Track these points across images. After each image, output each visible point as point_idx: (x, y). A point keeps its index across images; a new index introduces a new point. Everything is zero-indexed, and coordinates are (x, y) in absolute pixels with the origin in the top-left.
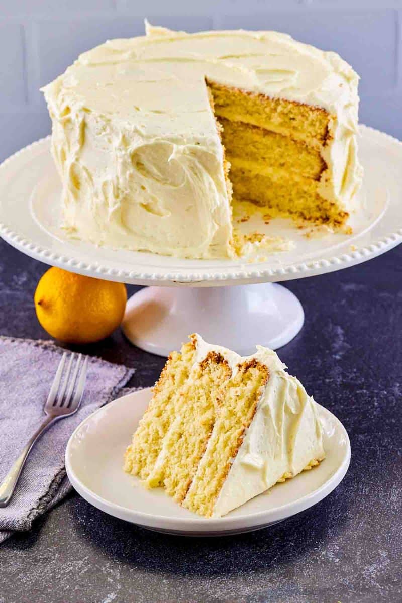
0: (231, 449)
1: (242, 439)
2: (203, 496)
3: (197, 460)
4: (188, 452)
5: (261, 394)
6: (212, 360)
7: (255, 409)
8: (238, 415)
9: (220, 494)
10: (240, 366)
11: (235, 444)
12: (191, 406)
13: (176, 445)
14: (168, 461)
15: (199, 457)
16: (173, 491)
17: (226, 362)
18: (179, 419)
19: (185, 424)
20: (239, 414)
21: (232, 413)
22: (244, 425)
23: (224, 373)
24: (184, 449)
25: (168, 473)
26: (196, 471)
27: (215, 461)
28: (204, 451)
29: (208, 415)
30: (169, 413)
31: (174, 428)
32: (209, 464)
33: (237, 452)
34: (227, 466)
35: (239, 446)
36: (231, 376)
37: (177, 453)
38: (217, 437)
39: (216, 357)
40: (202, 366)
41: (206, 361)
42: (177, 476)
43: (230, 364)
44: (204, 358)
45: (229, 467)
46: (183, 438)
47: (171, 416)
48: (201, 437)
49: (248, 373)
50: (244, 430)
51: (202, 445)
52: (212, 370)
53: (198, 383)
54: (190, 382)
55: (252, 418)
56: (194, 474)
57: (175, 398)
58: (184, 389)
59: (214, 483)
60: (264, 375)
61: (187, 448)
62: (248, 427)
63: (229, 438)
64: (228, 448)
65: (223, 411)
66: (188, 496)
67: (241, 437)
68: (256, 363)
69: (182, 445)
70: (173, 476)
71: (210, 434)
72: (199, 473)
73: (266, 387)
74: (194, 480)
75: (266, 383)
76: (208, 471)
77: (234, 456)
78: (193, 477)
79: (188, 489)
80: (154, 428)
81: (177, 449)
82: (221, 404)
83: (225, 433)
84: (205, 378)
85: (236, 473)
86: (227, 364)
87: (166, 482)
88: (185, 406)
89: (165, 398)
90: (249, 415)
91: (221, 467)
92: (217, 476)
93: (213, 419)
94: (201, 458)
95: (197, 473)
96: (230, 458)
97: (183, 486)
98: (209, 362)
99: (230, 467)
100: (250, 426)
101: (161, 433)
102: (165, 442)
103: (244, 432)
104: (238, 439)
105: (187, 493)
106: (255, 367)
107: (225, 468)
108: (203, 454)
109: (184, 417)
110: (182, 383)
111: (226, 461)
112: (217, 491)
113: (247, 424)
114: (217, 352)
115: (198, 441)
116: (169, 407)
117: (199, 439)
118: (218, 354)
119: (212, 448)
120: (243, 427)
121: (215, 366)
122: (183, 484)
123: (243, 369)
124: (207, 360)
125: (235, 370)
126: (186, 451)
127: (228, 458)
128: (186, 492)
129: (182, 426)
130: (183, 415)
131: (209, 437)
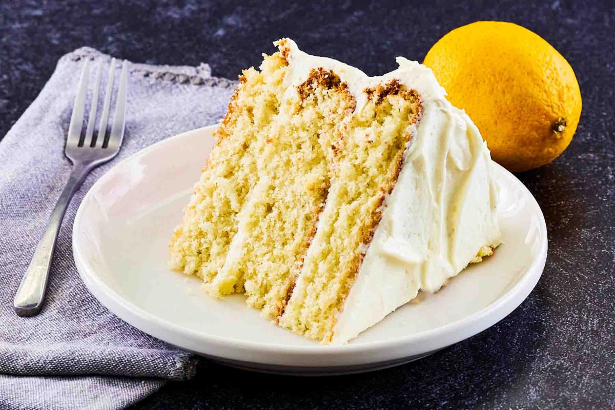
0: (362, 230)
1: (380, 212)
2: (316, 307)
3: (302, 249)
4: (284, 235)
5: (409, 139)
6: (320, 81)
7: (401, 163)
8: (370, 174)
9: (346, 305)
10: (369, 92)
11: (368, 221)
12: (285, 159)
13: (263, 224)
14: (249, 251)
15: (305, 243)
16: (261, 302)
17: (345, 86)
18: (265, 180)
19: (277, 189)
20: (373, 171)
21: (361, 170)
22: (382, 190)
23: (343, 104)
24: (277, 232)
25: (250, 271)
26: (302, 266)
27: (334, 249)
28: (313, 234)
29: (316, 174)
30: (247, 171)
31: (257, 196)
32: (325, 255)
33: (372, 234)
34: (355, 258)
35: (375, 224)
36: (354, 108)
37: (265, 237)
38: (335, 211)
39: (327, 76)
40: (301, 92)
41: (308, 84)
42: (267, 275)
43: (352, 89)
44: (305, 79)
45: (359, 259)
46: (275, 211)
47: (251, 175)
48: (307, 211)
49: (384, 104)
50: (383, 199)
51: (309, 223)
52: (320, 99)
53: (297, 120)
54: (282, 118)
55: (396, 178)
56: (297, 271)
57: (254, 146)
58: (272, 131)
59: (335, 286)
60: (413, 106)
61: (282, 229)
62: (390, 193)
63: (356, 212)
64: (355, 230)
65: (344, 167)
66: (288, 309)
67: (378, 210)
68: (399, 86)
69: (273, 223)
70: (260, 276)
71: (322, 205)
72: (307, 270)
73: (417, 127)
74: (299, 283)
75: (418, 121)
76: (323, 267)
77: (366, 242)
78: (296, 276)
79: (288, 298)
80: (222, 196)
81: (264, 231)
82: (339, 155)
83: (350, 203)
84: (309, 113)
85: (372, 269)
86: (346, 90)
87: (248, 285)
88: (276, 159)
89: (238, 145)
90: (390, 174)
91: (345, 260)
92: (340, 275)
93: (327, 181)
94: (308, 245)
95: (304, 269)
96: (361, 244)
97: (279, 291)
98: (314, 85)
99: (362, 260)
100: (393, 192)
101: (234, 205)
102: (243, 219)
103: (384, 201)
104: (373, 213)
105: (287, 304)
106: (396, 93)
107: (353, 261)
108: (311, 238)
109: (274, 178)
110: (266, 121)
111: (354, 250)
112: (339, 301)
113: (386, 187)
114: (327, 69)
115: (302, 216)
116: (246, 161)
117: (303, 214)
118: (329, 72)
119: (327, 229)
120: (379, 194)
121: (325, 92)
122: (277, 290)
123: (375, 97)
124: (310, 82)
125: (362, 99)
126: (281, 233)
127: (357, 244)
128: (284, 301)
129: (271, 192)
130: (273, 174)
131: (321, 210)
